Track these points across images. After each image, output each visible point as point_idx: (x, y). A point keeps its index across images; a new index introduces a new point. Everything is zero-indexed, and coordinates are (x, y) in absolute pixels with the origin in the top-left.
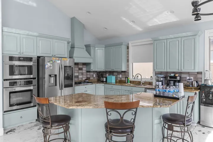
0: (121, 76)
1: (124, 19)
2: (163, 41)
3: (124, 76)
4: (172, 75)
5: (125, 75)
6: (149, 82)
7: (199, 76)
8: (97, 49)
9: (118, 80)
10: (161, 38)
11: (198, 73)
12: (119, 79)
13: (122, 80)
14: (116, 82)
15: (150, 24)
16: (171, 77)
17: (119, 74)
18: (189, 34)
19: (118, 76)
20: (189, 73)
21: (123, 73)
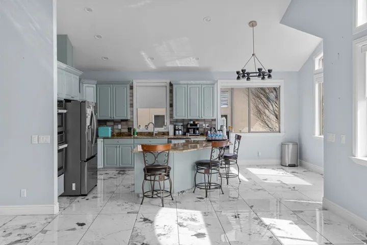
0: (120, 127)
1: (143, 54)
2: (184, 86)
3: (126, 127)
4: (192, 122)
5: (127, 124)
6: (163, 132)
7: (213, 123)
8: (86, 87)
9: (115, 133)
10: (182, 82)
11: (212, 120)
12: (117, 131)
13: (123, 133)
14: (113, 135)
15: (169, 65)
16: (191, 125)
17: (116, 123)
18: (209, 82)
19: (115, 127)
20: (204, 120)
21: (123, 123)
